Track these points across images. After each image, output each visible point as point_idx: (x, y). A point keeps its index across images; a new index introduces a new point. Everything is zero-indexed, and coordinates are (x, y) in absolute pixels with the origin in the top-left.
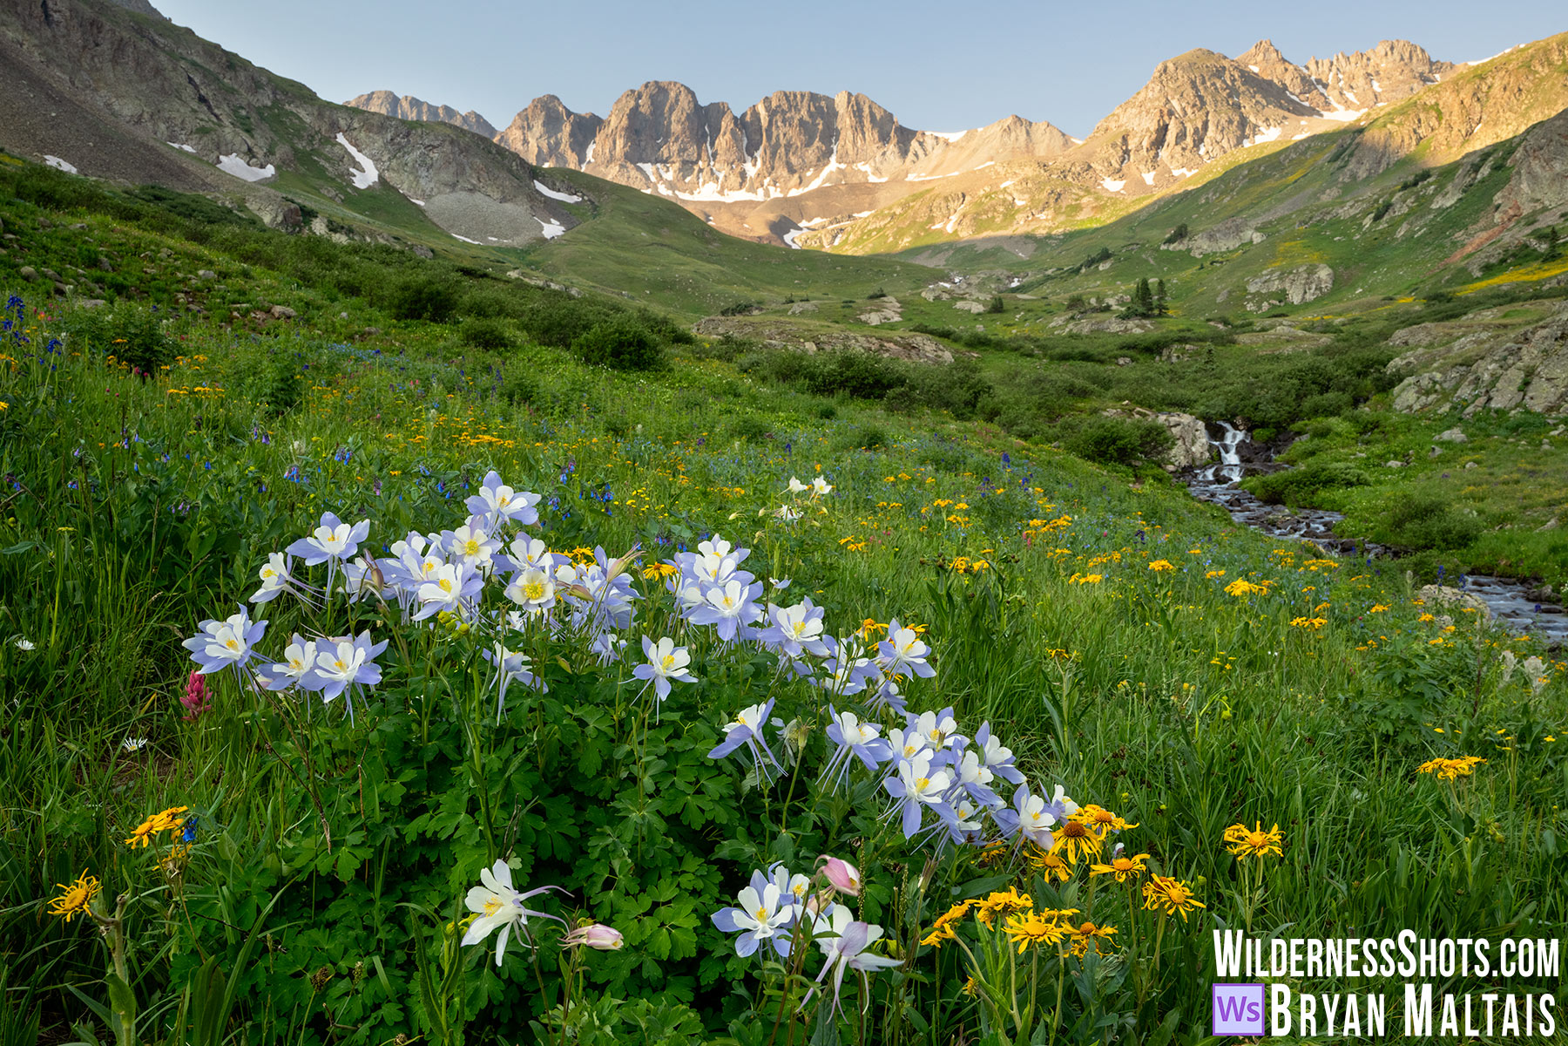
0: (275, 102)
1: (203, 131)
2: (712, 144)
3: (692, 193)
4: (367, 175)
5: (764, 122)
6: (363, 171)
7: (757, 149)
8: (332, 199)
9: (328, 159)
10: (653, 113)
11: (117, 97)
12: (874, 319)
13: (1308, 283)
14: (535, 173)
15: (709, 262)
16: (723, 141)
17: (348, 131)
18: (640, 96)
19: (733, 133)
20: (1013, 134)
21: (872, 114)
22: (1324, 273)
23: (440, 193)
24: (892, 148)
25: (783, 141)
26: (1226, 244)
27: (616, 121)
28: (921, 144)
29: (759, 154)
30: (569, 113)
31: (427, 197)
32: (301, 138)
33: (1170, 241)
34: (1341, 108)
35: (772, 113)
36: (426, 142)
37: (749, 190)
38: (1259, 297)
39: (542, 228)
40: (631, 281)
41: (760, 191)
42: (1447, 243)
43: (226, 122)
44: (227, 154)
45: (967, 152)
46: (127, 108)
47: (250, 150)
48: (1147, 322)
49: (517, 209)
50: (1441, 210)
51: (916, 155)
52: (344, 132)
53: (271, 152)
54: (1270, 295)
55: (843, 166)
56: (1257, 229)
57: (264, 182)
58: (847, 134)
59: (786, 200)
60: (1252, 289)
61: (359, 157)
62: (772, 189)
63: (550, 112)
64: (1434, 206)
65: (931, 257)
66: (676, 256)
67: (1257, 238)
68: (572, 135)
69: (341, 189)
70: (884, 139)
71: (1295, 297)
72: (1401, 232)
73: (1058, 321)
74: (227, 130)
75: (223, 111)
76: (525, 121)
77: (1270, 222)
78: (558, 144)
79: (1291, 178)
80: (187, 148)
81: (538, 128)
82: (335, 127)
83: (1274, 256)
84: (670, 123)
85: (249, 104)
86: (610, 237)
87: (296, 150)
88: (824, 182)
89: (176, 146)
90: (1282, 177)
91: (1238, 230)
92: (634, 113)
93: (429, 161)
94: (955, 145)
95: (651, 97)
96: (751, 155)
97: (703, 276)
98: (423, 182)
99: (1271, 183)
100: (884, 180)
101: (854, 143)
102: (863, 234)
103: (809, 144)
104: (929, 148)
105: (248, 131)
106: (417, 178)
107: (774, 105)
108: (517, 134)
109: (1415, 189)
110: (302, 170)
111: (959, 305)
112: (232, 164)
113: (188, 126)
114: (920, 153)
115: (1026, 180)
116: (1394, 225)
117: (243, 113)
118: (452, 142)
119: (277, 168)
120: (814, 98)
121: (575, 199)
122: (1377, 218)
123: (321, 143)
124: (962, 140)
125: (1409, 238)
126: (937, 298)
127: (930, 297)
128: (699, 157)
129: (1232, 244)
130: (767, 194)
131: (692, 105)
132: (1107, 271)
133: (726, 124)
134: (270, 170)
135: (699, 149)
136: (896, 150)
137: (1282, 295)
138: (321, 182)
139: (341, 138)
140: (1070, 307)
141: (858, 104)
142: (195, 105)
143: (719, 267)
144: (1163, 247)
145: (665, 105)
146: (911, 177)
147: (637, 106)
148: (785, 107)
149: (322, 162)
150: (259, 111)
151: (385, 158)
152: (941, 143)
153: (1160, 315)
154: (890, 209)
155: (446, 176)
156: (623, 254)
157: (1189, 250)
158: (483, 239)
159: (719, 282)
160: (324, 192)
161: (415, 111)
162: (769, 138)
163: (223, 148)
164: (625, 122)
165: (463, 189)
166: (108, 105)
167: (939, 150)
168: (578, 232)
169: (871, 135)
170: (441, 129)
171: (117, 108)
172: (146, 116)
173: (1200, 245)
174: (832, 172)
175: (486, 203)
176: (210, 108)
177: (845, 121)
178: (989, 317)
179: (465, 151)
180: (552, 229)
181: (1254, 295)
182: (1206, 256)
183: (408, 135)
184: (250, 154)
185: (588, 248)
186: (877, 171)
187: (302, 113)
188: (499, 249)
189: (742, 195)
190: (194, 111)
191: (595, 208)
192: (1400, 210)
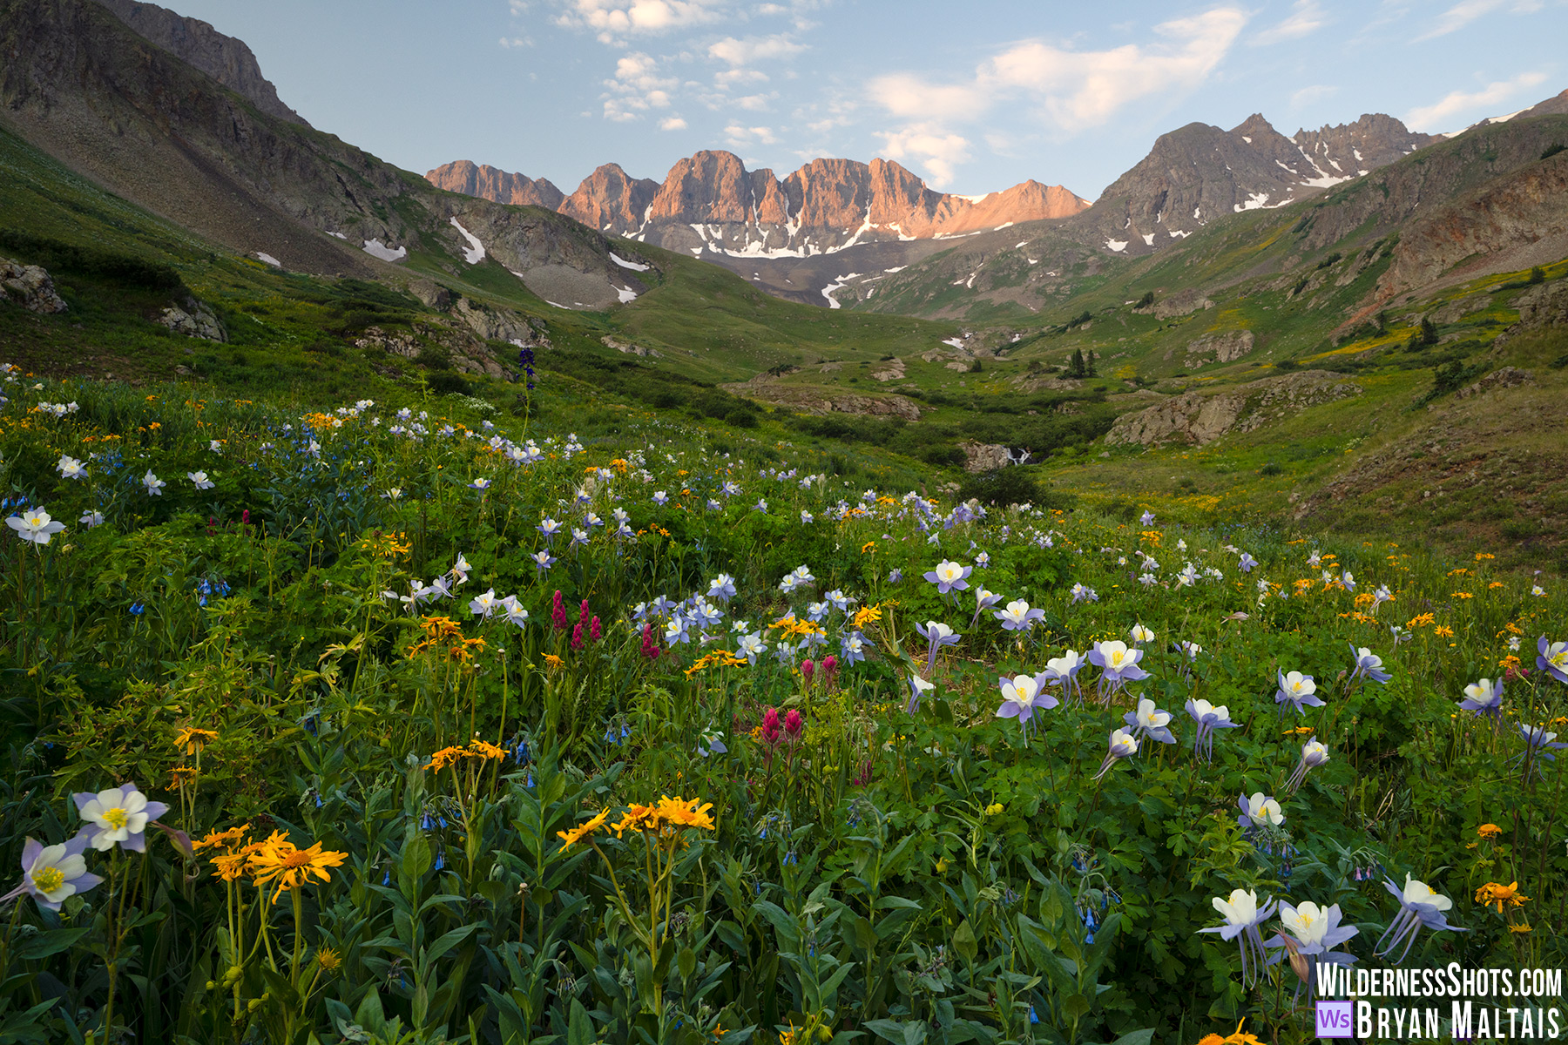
0: (402, 193)
1: (351, 221)
2: (757, 207)
3: (739, 251)
4: (476, 253)
5: (805, 188)
6: (473, 249)
7: (798, 211)
8: (451, 273)
9: (445, 240)
10: (705, 179)
11: (288, 197)
12: (884, 377)
13: (1233, 346)
14: (610, 247)
15: (757, 322)
16: (768, 203)
17: (459, 216)
18: (693, 165)
19: (777, 197)
20: (1030, 197)
21: (902, 179)
22: (1246, 338)
23: (535, 265)
24: (920, 210)
25: (821, 204)
26: (1182, 310)
27: (673, 188)
28: (947, 205)
29: (799, 216)
30: (629, 180)
31: (525, 270)
32: (423, 223)
33: (1139, 306)
34: (1326, 175)
35: (812, 179)
36: (524, 224)
37: (789, 249)
38: (1196, 356)
39: (618, 294)
40: (692, 340)
41: (801, 249)
42: (1339, 315)
43: (367, 213)
44: (370, 239)
45: (989, 213)
46: (296, 206)
47: (386, 235)
48: (1078, 382)
49: (597, 278)
50: (1343, 287)
51: (942, 215)
52: (457, 216)
53: (402, 236)
54: (1204, 355)
55: (876, 226)
56: (1210, 298)
57: (399, 262)
58: (880, 197)
59: (824, 257)
60: (1191, 350)
61: (470, 237)
62: (811, 247)
63: (611, 177)
64: (1337, 284)
65: (952, 310)
66: (730, 317)
67: (1208, 304)
68: (632, 199)
69: (457, 265)
70: (913, 200)
71: (1223, 358)
72: (1311, 304)
73: (1019, 379)
74: (369, 219)
75: (364, 203)
76: (589, 185)
77: (1222, 291)
78: (619, 207)
79: (1263, 245)
80: (340, 235)
81: (601, 193)
82: (449, 212)
83: (1214, 322)
84: (720, 187)
85: (384, 196)
86: (675, 302)
87: (420, 233)
88: (858, 240)
89: (332, 234)
90: (1255, 244)
91: (1193, 298)
92: (688, 179)
93: (526, 240)
94: (978, 206)
95: (703, 165)
96: (793, 216)
97: (753, 335)
98: (521, 257)
99: (1246, 249)
100: (912, 238)
101: (886, 206)
102: (893, 289)
103: (844, 206)
104: (954, 209)
105: (384, 219)
106: (517, 254)
107: (814, 170)
108: (583, 198)
109: (1328, 269)
110: (426, 249)
111: (949, 365)
112: (374, 247)
113: (340, 217)
114: (946, 213)
115: (1039, 241)
116: (1307, 299)
117: (379, 204)
118: (544, 224)
119: (407, 249)
120: (849, 163)
121: (644, 267)
122: (1297, 292)
123: (439, 227)
124: (984, 201)
125: (1315, 309)
126: (934, 360)
127: (928, 359)
128: (746, 218)
129: (1189, 310)
130: (807, 251)
131: (739, 172)
132: (1087, 331)
133: (770, 188)
134: (402, 252)
135: (746, 210)
136: (924, 211)
137: (1213, 355)
138: (441, 260)
139: (454, 222)
140: (1030, 368)
141: (889, 169)
142: (343, 199)
143: (764, 327)
144: (1134, 311)
145: (715, 171)
146: (937, 236)
147: (691, 173)
148: (824, 173)
149: (441, 243)
150: (390, 201)
151: (490, 238)
152: (965, 204)
153: (1091, 376)
154: (917, 266)
155: (539, 252)
156: (686, 317)
157: (1154, 314)
158: (571, 304)
159: (765, 340)
160: (445, 268)
161: (492, 178)
162: (809, 201)
163: (366, 235)
164: (680, 188)
165: (553, 262)
166: (283, 204)
167: (963, 211)
168: (649, 298)
169: (902, 198)
170: (534, 211)
171: (288, 205)
172: (309, 211)
173: (1163, 310)
174: (865, 232)
175: (572, 273)
176: (354, 201)
177: (878, 185)
178: (970, 375)
179: (554, 231)
180: (626, 295)
181: (1192, 354)
182: (1167, 319)
183: (508, 218)
184: (386, 238)
185: (658, 312)
186: (907, 231)
187: (423, 202)
188: (585, 313)
189: (784, 253)
190: (344, 205)
191: (661, 275)
192: (1314, 285)
